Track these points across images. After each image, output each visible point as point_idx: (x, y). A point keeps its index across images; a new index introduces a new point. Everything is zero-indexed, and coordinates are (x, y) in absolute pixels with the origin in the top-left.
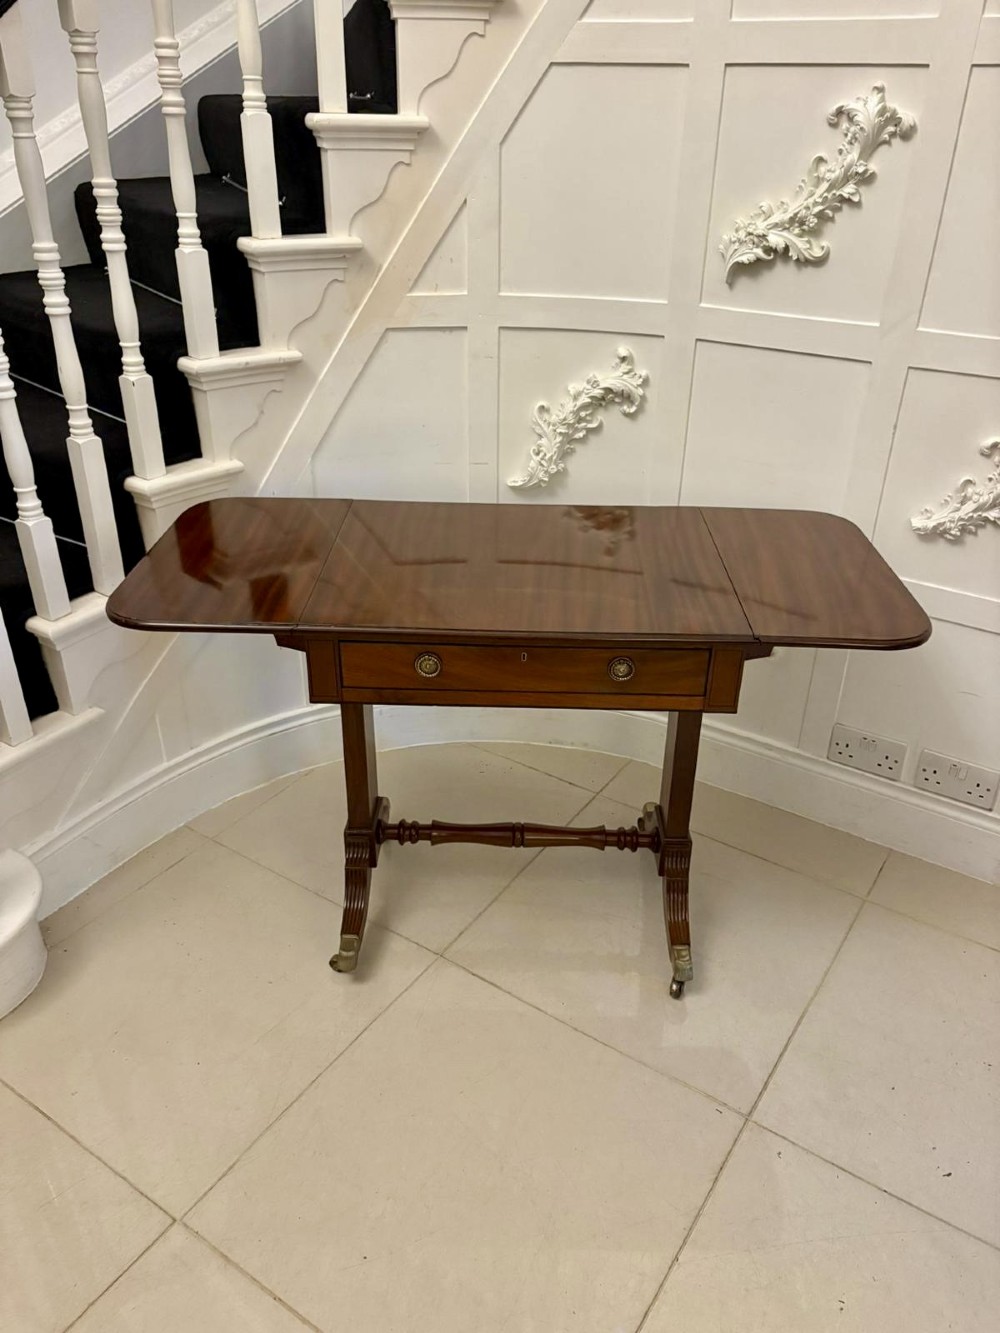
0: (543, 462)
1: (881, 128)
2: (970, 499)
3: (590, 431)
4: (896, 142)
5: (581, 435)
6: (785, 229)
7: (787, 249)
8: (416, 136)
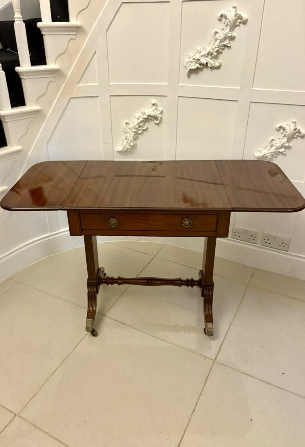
0: (128, 142)
1: (236, 20)
2: (274, 145)
3: (144, 130)
4: (241, 25)
5: (141, 132)
6: (206, 57)
7: (207, 63)
8: (76, 29)
